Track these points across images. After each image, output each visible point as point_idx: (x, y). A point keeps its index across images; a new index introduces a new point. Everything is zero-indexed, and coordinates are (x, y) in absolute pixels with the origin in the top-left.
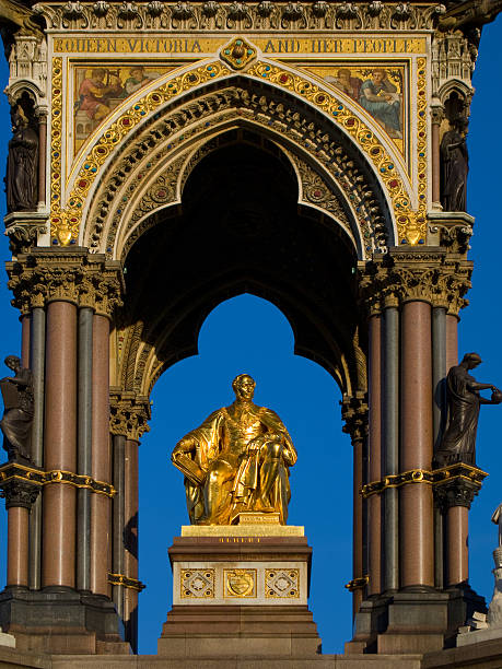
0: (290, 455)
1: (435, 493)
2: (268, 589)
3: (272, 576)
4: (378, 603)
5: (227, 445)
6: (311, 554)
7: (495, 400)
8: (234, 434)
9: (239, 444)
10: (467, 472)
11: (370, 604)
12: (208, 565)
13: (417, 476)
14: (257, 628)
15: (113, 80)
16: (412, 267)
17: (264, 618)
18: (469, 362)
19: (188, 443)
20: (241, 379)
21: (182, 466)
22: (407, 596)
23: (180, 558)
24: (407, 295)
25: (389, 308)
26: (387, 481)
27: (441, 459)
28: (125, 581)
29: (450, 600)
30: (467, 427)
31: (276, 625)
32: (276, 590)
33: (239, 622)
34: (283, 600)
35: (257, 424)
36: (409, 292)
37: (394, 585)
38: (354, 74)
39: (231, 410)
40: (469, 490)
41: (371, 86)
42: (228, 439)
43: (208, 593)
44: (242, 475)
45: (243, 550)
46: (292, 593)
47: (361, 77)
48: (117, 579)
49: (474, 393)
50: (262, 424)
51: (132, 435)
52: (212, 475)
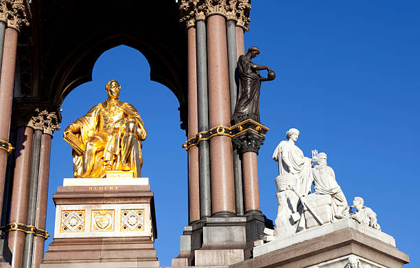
0: (142, 132)
1: (233, 143)
2: (123, 224)
3: (125, 214)
4: (195, 228)
5: (101, 127)
6: (153, 197)
7: (271, 78)
8: (106, 120)
9: (109, 126)
10: (254, 126)
11: (190, 228)
12: (80, 207)
13: (221, 130)
14: (113, 254)
17: (119, 247)
18: (252, 53)
19: (75, 126)
20: (111, 83)
21: (70, 141)
22: (216, 220)
23: (61, 202)
24: (210, 11)
25: (199, 20)
26: (201, 136)
27: (236, 118)
28: (35, 230)
29: (247, 222)
30: (252, 96)
31: (126, 251)
32: (128, 225)
33: (100, 250)
34: (132, 233)
35: (122, 113)
36: (211, 9)
37: (207, 212)
39: (105, 105)
40: (256, 140)
42: (102, 124)
43: (80, 228)
44: (110, 145)
45: (105, 195)
46: (139, 227)
48: (29, 229)
49: (256, 73)
50: (124, 113)
51: (47, 131)
52: (88, 145)
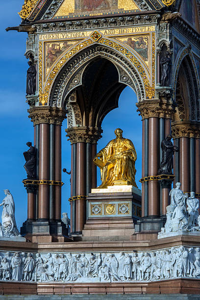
2: (119, 211)
3: (121, 206)
5: (114, 154)
10: (166, 177)
12: (99, 203)
13: (152, 178)
15: (58, 47)
16: (150, 106)
17: (117, 222)
19: (100, 154)
22: (148, 220)
23: (90, 201)
24: (150, 115)
26: (144, 179)
30: (168, 160)
31: (120, 224)
32: (122, 211)
33: (109, 224)
34: (124, 215)
37: (146, 215)
38: (133, 39)
41: (138, 43)
42: (114, 152)
43: (100, 213)
45: (110, 198)
46: (127, 212)
47: (135, 40)
50: (125, 146)
